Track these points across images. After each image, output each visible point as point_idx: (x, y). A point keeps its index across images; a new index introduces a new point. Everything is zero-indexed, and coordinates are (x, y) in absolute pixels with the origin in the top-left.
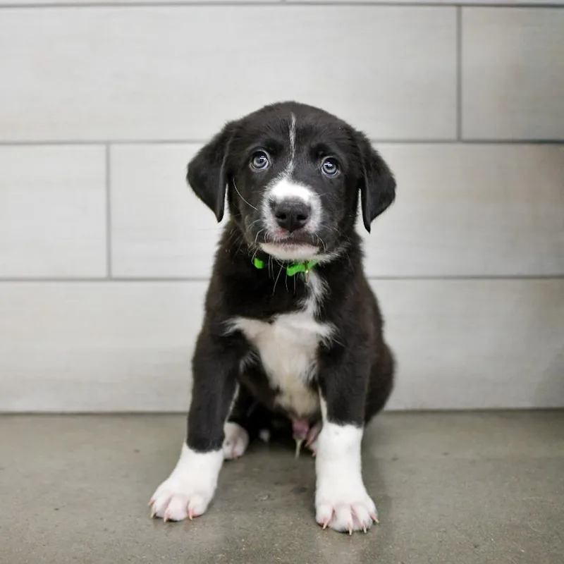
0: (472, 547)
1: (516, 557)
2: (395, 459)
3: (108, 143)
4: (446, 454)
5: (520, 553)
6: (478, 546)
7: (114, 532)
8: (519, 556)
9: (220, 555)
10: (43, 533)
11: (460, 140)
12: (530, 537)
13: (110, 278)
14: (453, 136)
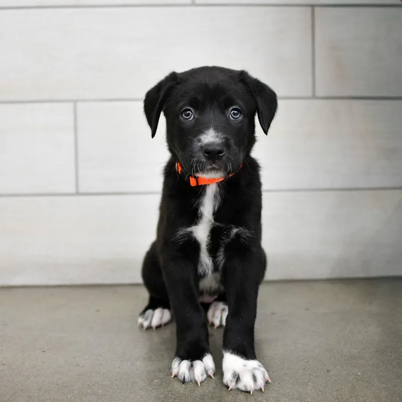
0: (326, 372)
1: (355, 378)
2: (273, 314)
3: (75, 102)
4: (307, 309)
5: (358, 375)
6: (330, 371)
7: (83, 366)
8: (356, 377)
9: (156, 381)
10: (34, 368)
11: (314, 97)
12: (364, 365)
13: (78, 194)
14: (310, 94)
